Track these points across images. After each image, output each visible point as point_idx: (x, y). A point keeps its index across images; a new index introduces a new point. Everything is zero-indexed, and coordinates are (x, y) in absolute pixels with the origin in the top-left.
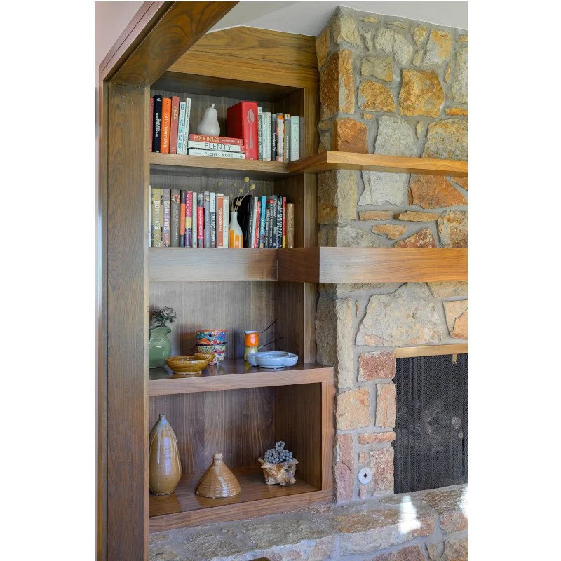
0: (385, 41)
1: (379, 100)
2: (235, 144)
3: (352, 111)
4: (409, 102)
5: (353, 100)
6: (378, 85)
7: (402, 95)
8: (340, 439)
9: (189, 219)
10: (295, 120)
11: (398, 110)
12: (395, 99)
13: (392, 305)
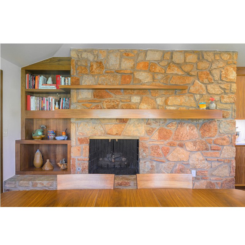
1: (83, 71)
2: (54, 85)
3: (75, 75)
4: (93, 71)
5: (75, 72)
6: (83, 67)
8: (71, 159)
9: (44, 104)
11: (90, 73)
13: (87, 125)
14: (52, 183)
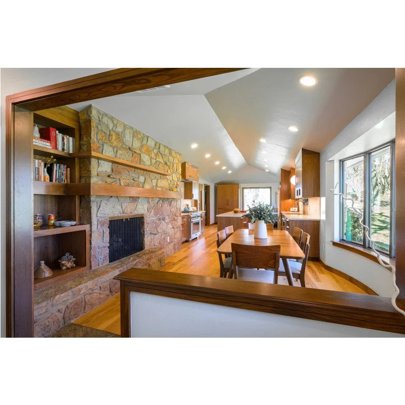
0: (105, 120)
1: (103, 138)
2: (48, 142)
3: (95, 140)
4: (112, 141)
5: (96, 136)
7: (110, 138)
10: (71, 139)
12: (108, 139)
13: (108, 204)
14: (97, 281)
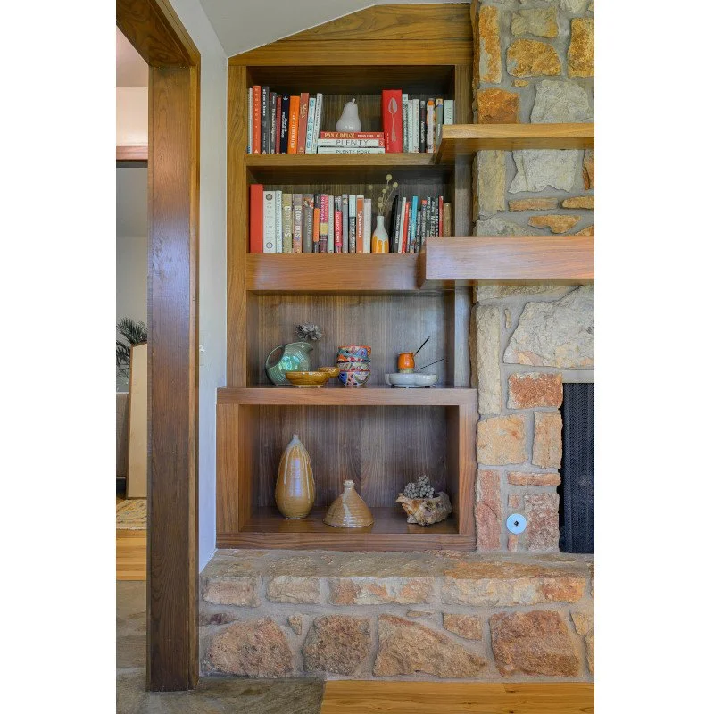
1: (537, 62)
2: (375, 138)
3: (498, 80)
4: (582, 60)
5: (499, 65)
6: (535, 44)
7: (571, 52)
8: (481, 475)
9: (324, 226)
10: (449, 104)
11: (567, 70)
12: (561, 59)
13: (556, 315)
14: (427, 589)
